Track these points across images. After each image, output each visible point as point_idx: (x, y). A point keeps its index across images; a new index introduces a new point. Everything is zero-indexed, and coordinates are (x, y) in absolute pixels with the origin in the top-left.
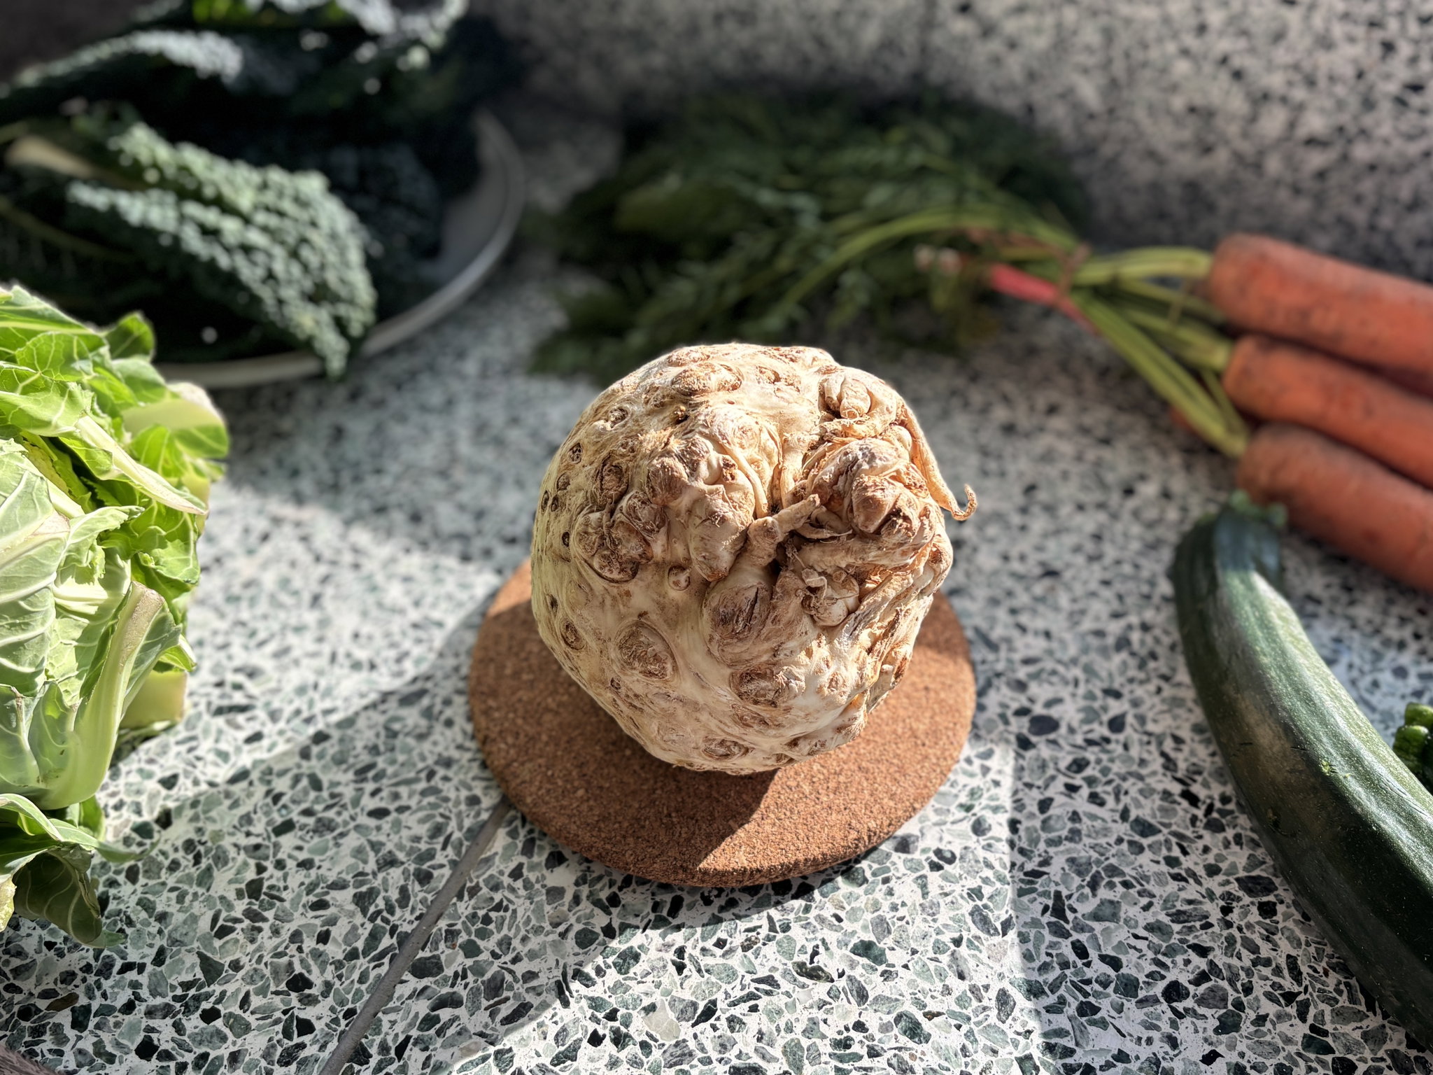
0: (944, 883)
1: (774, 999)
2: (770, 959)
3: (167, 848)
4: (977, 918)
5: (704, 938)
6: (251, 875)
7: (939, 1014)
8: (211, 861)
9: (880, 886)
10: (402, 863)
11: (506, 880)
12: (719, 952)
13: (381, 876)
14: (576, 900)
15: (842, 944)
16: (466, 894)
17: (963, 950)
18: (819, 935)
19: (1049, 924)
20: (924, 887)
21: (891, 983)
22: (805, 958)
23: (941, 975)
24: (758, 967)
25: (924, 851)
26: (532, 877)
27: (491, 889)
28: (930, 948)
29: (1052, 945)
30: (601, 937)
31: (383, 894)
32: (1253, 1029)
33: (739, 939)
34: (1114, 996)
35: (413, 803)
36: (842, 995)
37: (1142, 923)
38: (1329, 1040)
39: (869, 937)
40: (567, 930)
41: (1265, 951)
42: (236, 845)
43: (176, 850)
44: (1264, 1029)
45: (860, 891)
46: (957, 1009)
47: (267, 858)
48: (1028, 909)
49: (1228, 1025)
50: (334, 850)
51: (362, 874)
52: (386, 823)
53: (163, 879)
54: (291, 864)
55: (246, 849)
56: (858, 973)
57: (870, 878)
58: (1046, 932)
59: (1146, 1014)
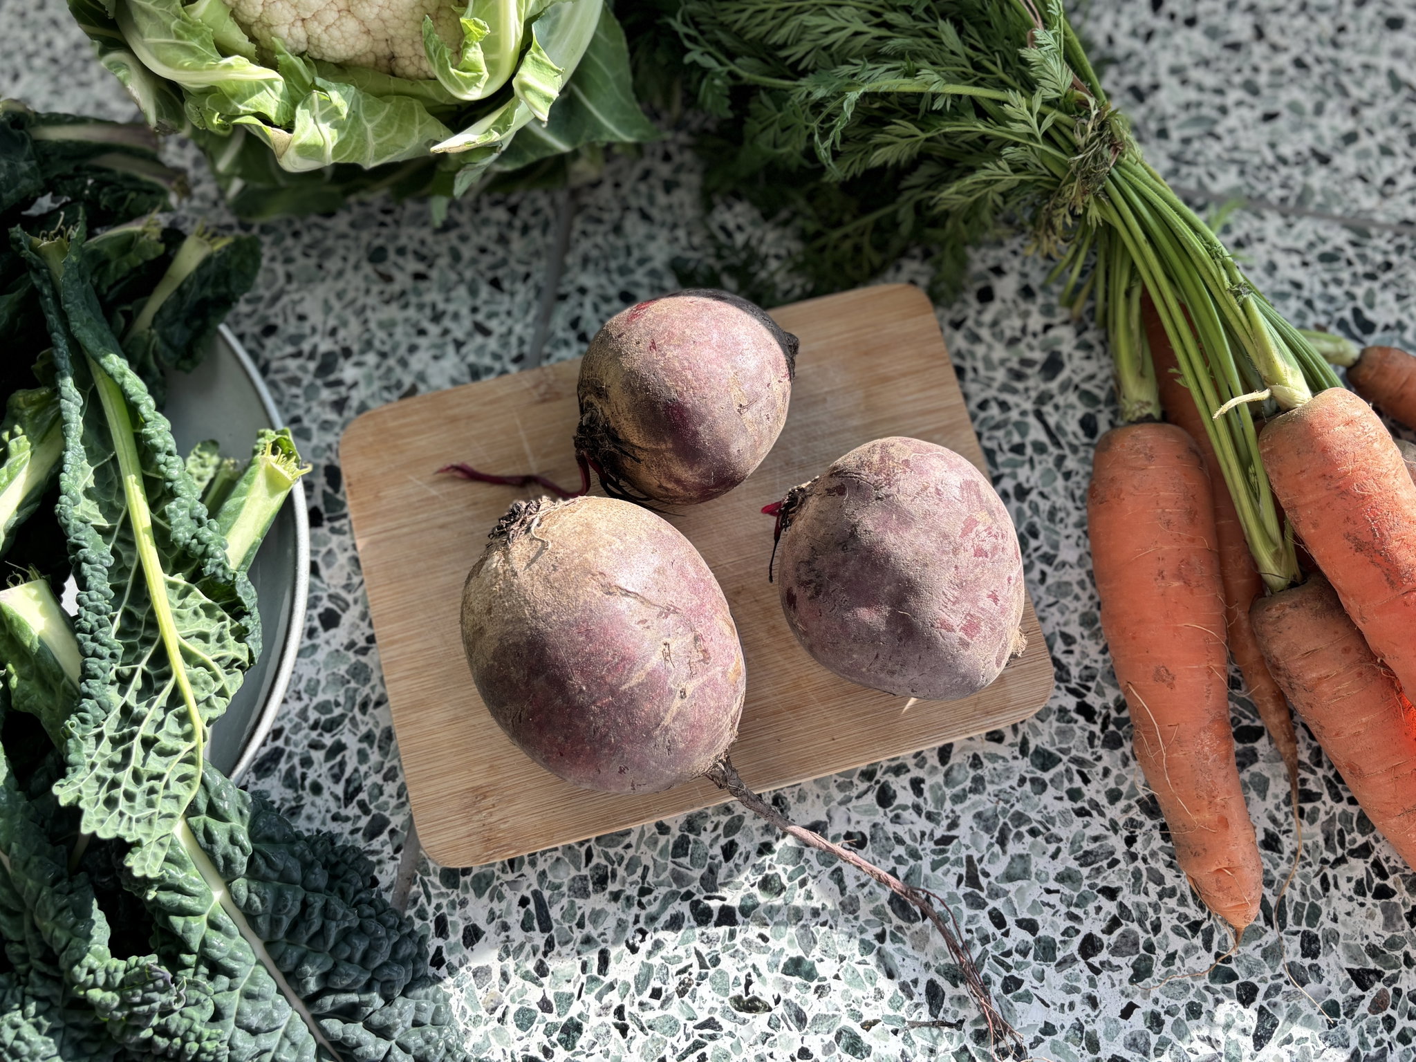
1: (719, 1043)
2: (708, 1000)
4: (897, 906)
5: (639, 992)
7: (875, 1022)
9: (799, 891)
12: (656, 1003)
14: (505, 977)
15: (772, 966)
17: (888, 946)
18: (749, 962)
19: (965, 896)
20: (840, 881)
21: (825, 999)
22: (740, 991)
23: (871, 979)
24: (697, 1012)
26: (454, 960)
28: (856, 951)
29: (970, 921)
30: (540, 1014)
32: (1164, 970)
33: (672, 985)
34: (1035, 965)
36: (782, 1024)
37: (1052, 875)
38: (1233, 966)
39: (796, 952)
40: (504, 1014)
41: (1170, 880)
44: (1174, 968)
46: (891, 1012)
48: (943, 884)
49: (1141, 973)
56: (792, 995)
57: (788, 886)
58: (963, 906)
59: (1066, 978)
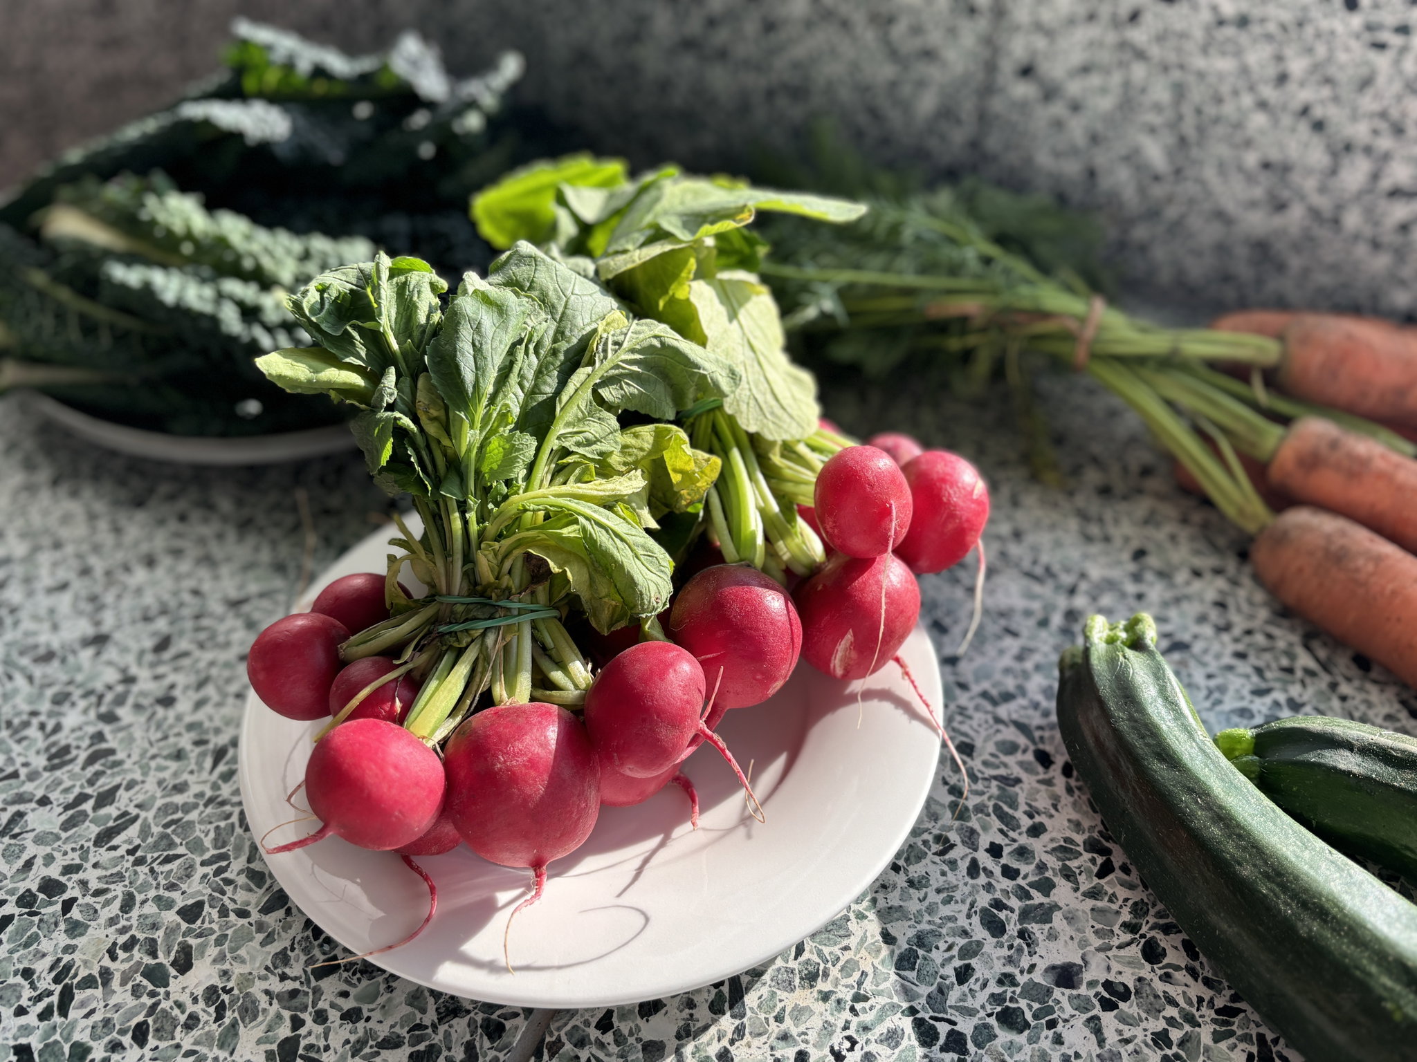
0: (1121, 1026)
3: (185, 999)
6: (284, 1031)
8: (236, 1015)
9: (1046, 1032)
10: (468, 1012)
11: (594, 1033)
13: (442, 1029)
16: (545, 1051)
25: (1091, 984)
26: (624, 1028)
27: (575, 1046)
31: (445, 1053)
42: (267, 992)
43: (195, 1000)
45: (1021, 1039)
47: (305, 1009)
50: (387, 996)
51: (420, 1027)
53: (177, 1040)
54: (334, 1015)
55: (280, 997)
57: (1033, 1024)
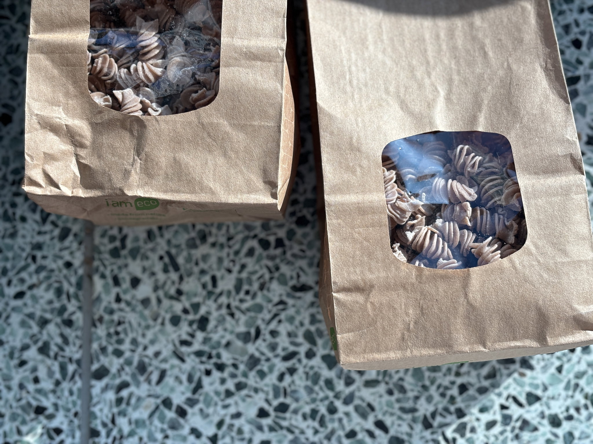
35: (34, 280)
52: (27, 299)
